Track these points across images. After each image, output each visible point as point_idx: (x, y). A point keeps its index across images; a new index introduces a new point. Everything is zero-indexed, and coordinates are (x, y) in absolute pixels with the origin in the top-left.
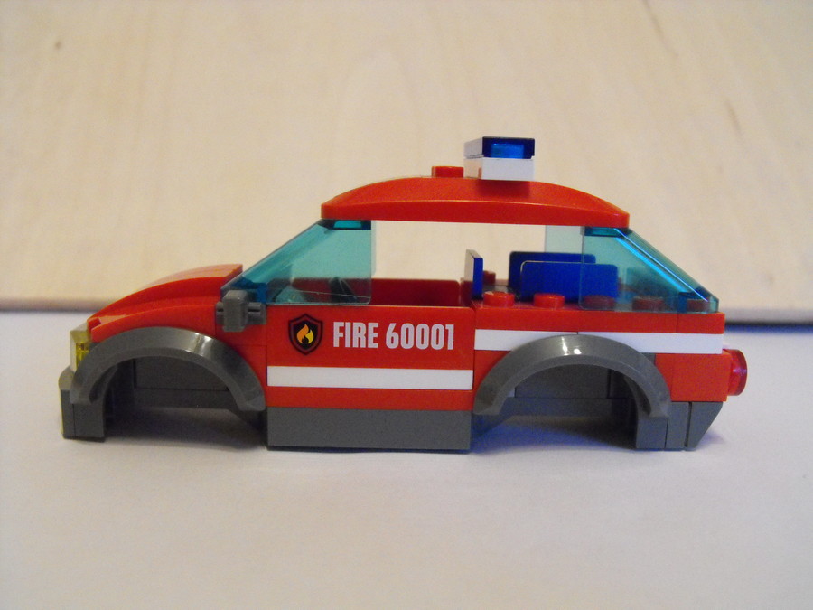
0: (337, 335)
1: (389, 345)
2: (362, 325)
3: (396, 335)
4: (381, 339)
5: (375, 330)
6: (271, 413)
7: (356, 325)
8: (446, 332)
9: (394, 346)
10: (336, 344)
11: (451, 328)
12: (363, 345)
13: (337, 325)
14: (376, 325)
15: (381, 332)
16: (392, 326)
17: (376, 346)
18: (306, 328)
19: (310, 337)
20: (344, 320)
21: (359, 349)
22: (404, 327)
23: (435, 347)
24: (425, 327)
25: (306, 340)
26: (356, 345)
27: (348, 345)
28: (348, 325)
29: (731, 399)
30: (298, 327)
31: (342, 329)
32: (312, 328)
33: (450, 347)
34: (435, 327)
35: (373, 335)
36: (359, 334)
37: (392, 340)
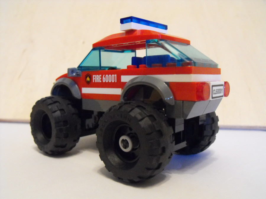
0: (94, 79)
3: (104, 78)
4: (102, 80)
5: (101, 77)
8: (115, 77)
9: (105, 81)
10: (94, 81)
11: (116, 75)
12: (98, 82)
13: (94, 76)
16: (104, 76)
18: (88, 77)
23: (113, 81)
24: (110, 76)
25: (88, 80)
26: (97, 82)
27: (96, 82)
28: (96, 75)
31: (95, 77)
32: (90, 77)
33: (116, 81)
34: (112, 75)
35: (100, 78)
36: (97, 78)
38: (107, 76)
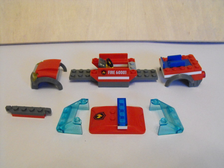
0: (109, 73)
1: (116, 74)
2: (112, 71)
3: (118, 72)
7: (111, 71)
8: (125, 72)
9: (117, 74)
10: (109, 74)
11: (126, 71)
12: (113, 74)
13: (109, 71)
15: (115, 72)
16: (117, 71)
18: (104, 72)
19: (105, 73)
22: (119, 71)
23: (123, 74)
25: (104, 73)
26: (111, 74)
27: (110, 74)
28: (110, 71)
30: (103, 72)
32: (105, 71)
33: (126, 74)
34: (123, 71)
35: (114, 72)
36: (112, 72)
37: (117, 73)
38: (120, 71)
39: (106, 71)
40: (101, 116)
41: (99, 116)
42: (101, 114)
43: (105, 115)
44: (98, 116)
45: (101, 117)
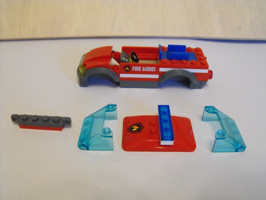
1: (143, 70)
2: (138, 67)
3: (144, 69)
4: (142, 69)
6: (120, 82)
7: (137, 67)
8: (154, 68)
9: (144, 71)
10: (133, 70)
11: (155, 68)
12: (138, 70)
13: (133, 67)
14: (141, 67)
16: (144, 67)
17: (141, 71)
18: (127, 67)
19: (128, 69)
20: (135, 66)
21: (137, 71)
23: (152, 71)
24: (150, 67)
25: (127, 70)
26: (137, 70)
27: (135, 70)
28: (135, 67)
29: (209, 80)
30: (126, 67)
31: (134, 68)
32: (128, 67)
33: (155, 71)
34: (152, 68)
35: (140, 69)
36: (138, 69)
37: (144, 70)
38: (147, 67)
39: (130, 67)
40: (137, 128)
41: (135, 128)
42: (138, 126)
43: (143, 127)
44: (133, 128)
45: (138, 130)
